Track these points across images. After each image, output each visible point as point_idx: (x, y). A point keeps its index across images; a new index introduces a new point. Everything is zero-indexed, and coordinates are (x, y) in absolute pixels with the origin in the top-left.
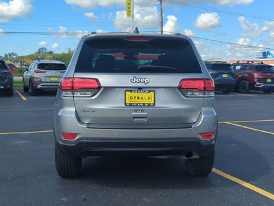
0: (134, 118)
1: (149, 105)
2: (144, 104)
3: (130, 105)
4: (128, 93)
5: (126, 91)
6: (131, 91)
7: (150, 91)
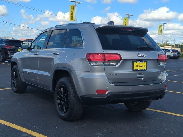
1: (144, 70)
2: (142, 69)
3: (136, 70)
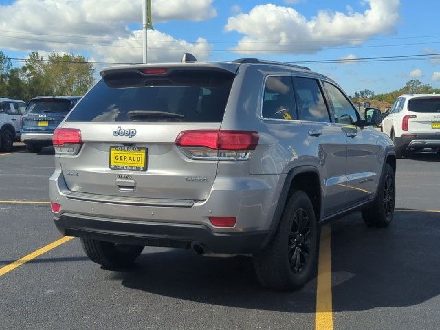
0: (120, 187)
1: (138, 169)
3: (116, 167)
4: (113, 151)
5: (111, 148)
6: (117, 148)
7: (139, 149)
